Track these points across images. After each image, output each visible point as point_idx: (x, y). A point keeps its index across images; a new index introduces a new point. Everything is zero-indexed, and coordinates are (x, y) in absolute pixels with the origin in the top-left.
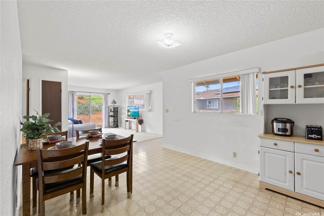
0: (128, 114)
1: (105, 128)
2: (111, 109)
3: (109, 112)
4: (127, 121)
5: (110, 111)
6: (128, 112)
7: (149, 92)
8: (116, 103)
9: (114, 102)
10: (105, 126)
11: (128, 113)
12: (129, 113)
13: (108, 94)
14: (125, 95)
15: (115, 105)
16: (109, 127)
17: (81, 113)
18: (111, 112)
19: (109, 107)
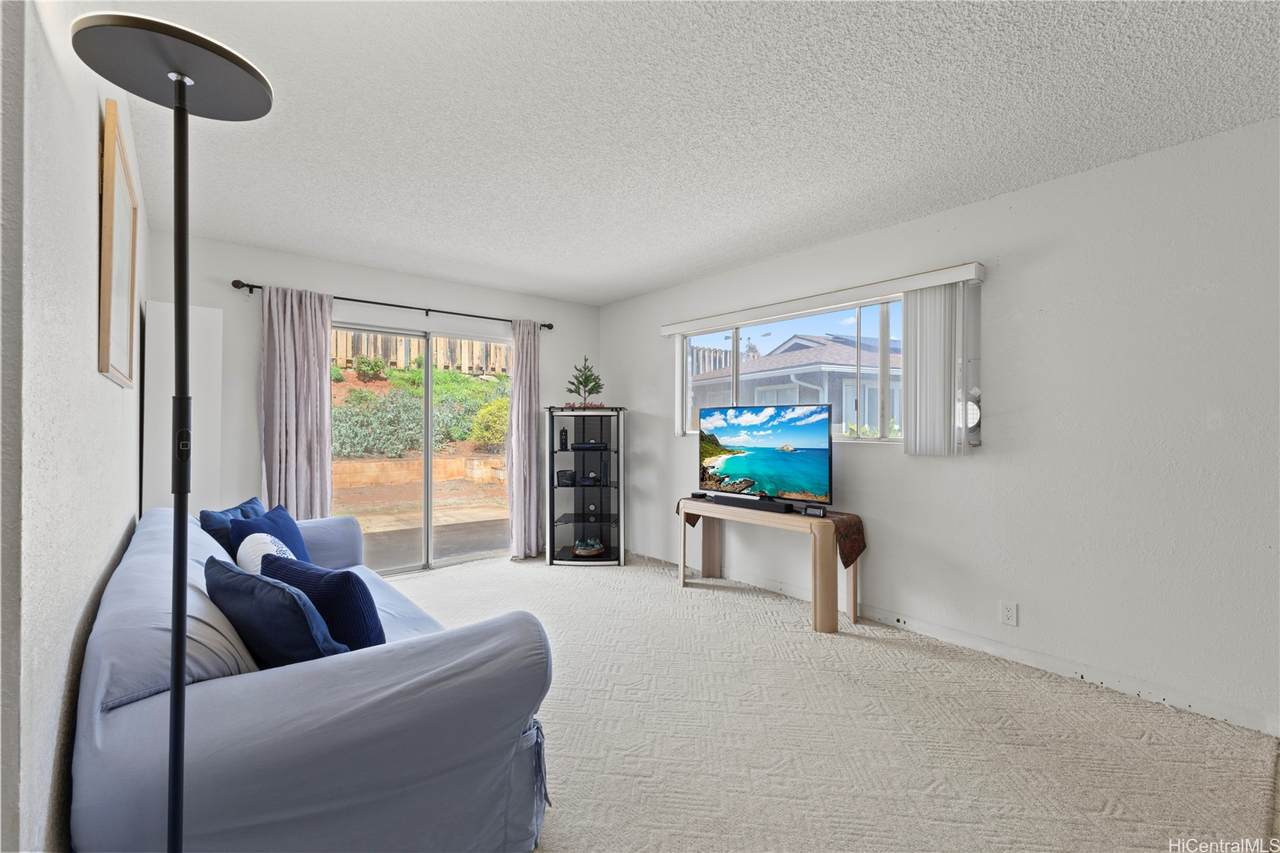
0: (703, 470)
1: (527, 557)
2: (564, 433)
3: (552, 453)
4: (691, 519)
5: (557, 447)
6: (703, 455)
7: (969, 273)
8: (596, 389)
9: (587, 381)
10: (527, 545)
11: (707, 462)
12: (717, 463)
13: (543, 325)
14: (666, 331)
15: (593, 399)
16: (553, 558)
17: (368, 450)
18: (564, 447)
19: (552, 418)
